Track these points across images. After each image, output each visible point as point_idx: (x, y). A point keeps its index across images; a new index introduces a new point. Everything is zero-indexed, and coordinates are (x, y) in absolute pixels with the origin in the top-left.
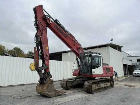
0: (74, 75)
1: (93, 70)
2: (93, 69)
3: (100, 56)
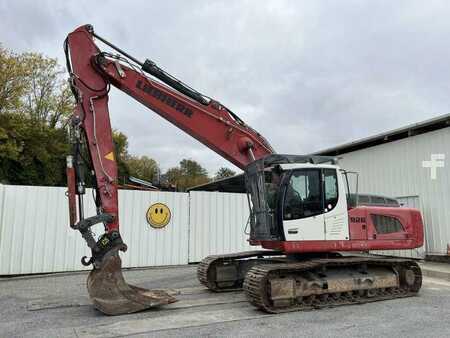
0: (253, 242)
1: (288, 225)
2: (284, 222)
3: (335, 170)
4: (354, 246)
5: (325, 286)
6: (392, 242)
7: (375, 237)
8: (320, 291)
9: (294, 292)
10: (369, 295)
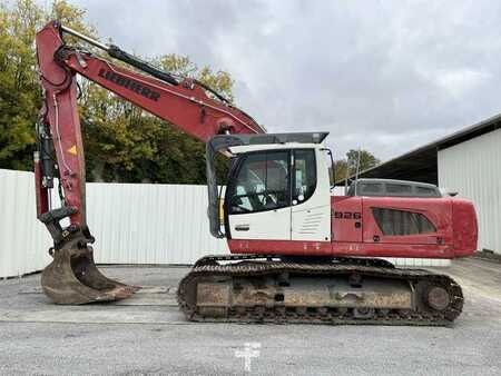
2: (232, 217)
4: (338, 249)
5: (280, 297)
6: (409, 248)
7: (376, 238)
8: (270, 303)
9: (230, 301)
10: (357, 315)
